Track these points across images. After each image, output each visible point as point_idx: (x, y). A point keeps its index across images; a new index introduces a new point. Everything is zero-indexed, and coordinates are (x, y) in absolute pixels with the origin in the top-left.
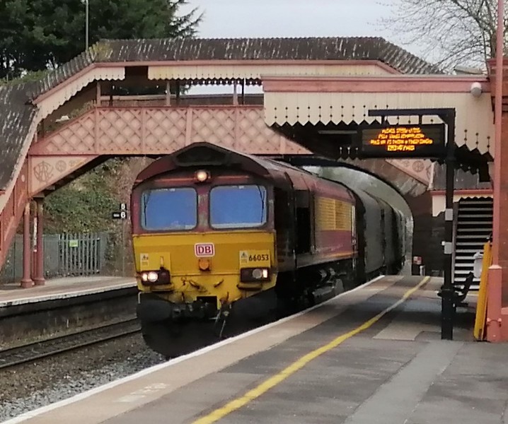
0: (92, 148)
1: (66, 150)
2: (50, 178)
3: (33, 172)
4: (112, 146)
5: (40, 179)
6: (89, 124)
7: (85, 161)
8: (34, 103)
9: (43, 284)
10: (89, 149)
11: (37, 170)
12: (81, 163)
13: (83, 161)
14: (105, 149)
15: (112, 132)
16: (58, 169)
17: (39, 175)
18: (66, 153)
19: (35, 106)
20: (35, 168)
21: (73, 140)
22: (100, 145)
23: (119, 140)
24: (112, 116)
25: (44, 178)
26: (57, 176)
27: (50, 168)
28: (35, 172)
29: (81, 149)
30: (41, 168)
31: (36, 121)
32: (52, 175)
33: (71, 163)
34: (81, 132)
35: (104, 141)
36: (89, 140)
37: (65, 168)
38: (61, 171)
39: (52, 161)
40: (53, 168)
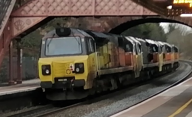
0: (44, 12)
2: (23, 28)
3: (14, 25)
4: (55, 11)
13: (40, 19)
14: (51, 13)
15: (55, 5)
16: (27, 24)
18: (31, 15)
21: (35, 9)
22: (48, 11)
23: (58, 8)
25: (20, 28)
26: (26, 27)
30: (18, 23)
33: (34, 20)
34: (39, 4)
35: (51, 9)
36: (43, 9)
37: (31, 23)
40: (24, 23)
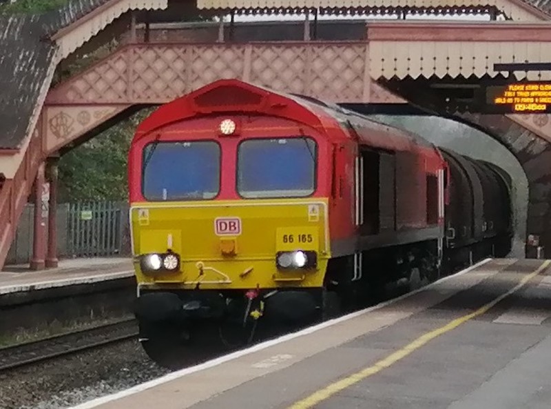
0: (122, 95)
1: (91, 97)
2: (69, 133)
3: (49, 125)
4: (149, 93)
5: (57, 134)
6: (120, 66)
7: (115, 111)
8: (52, 39)
9: (57, 266)
10: (120, 97)
11: (54, 123)
12: (110, 114)
13: (112, 111)
14: (139, 97)
15: (149, 76)
16: (80, 122)
17: (55, 128)
19: (54, 43)
20: (51, 120)
21: (101, 86)
22: (134, 92)
23: (159, 85)
24: (150, 54)
25: (62, 133)
26: (78, 130)
27: (70, 121)
28: (52, 125)
29: (110, 97)
30: (59, 120)
31: (55, 61)
32: (73, 129)
33: (97, 114)
34: (110, 76)
35: (139, 87)
36: (120, 86)
37: (89, 120)
38: (83, 124)
39: (73, 112)
40: (73, 121)
